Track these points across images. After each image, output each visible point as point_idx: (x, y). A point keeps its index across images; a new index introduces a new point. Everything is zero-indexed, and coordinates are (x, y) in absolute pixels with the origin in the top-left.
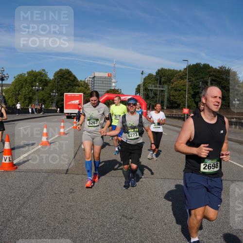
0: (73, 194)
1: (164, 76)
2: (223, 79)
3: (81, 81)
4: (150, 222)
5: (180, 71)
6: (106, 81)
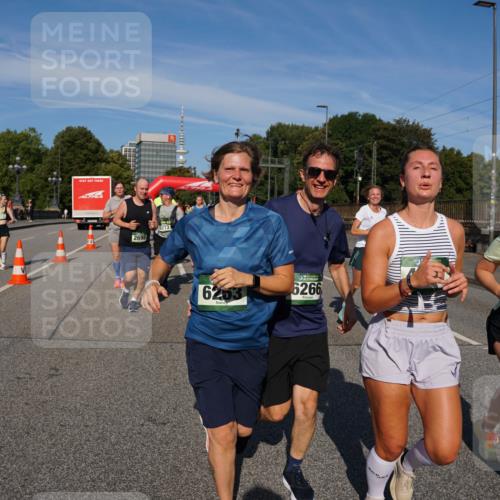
3: (112, 151)
6: (164, 151)
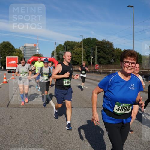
0: (12, 120)
1: (68, 46)
2: (104, 47)
3: (17, 49)
4: (60, 134)
5: (79, 42)
6: (33, 49)
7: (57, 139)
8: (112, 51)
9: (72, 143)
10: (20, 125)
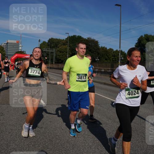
0: (3, 116)
2: (89, 45)
5: (63, 40)
6: (15, 46)
7: (51, 133)
8: (97, 50)
9: (66, 137)
10: (12, 121)
